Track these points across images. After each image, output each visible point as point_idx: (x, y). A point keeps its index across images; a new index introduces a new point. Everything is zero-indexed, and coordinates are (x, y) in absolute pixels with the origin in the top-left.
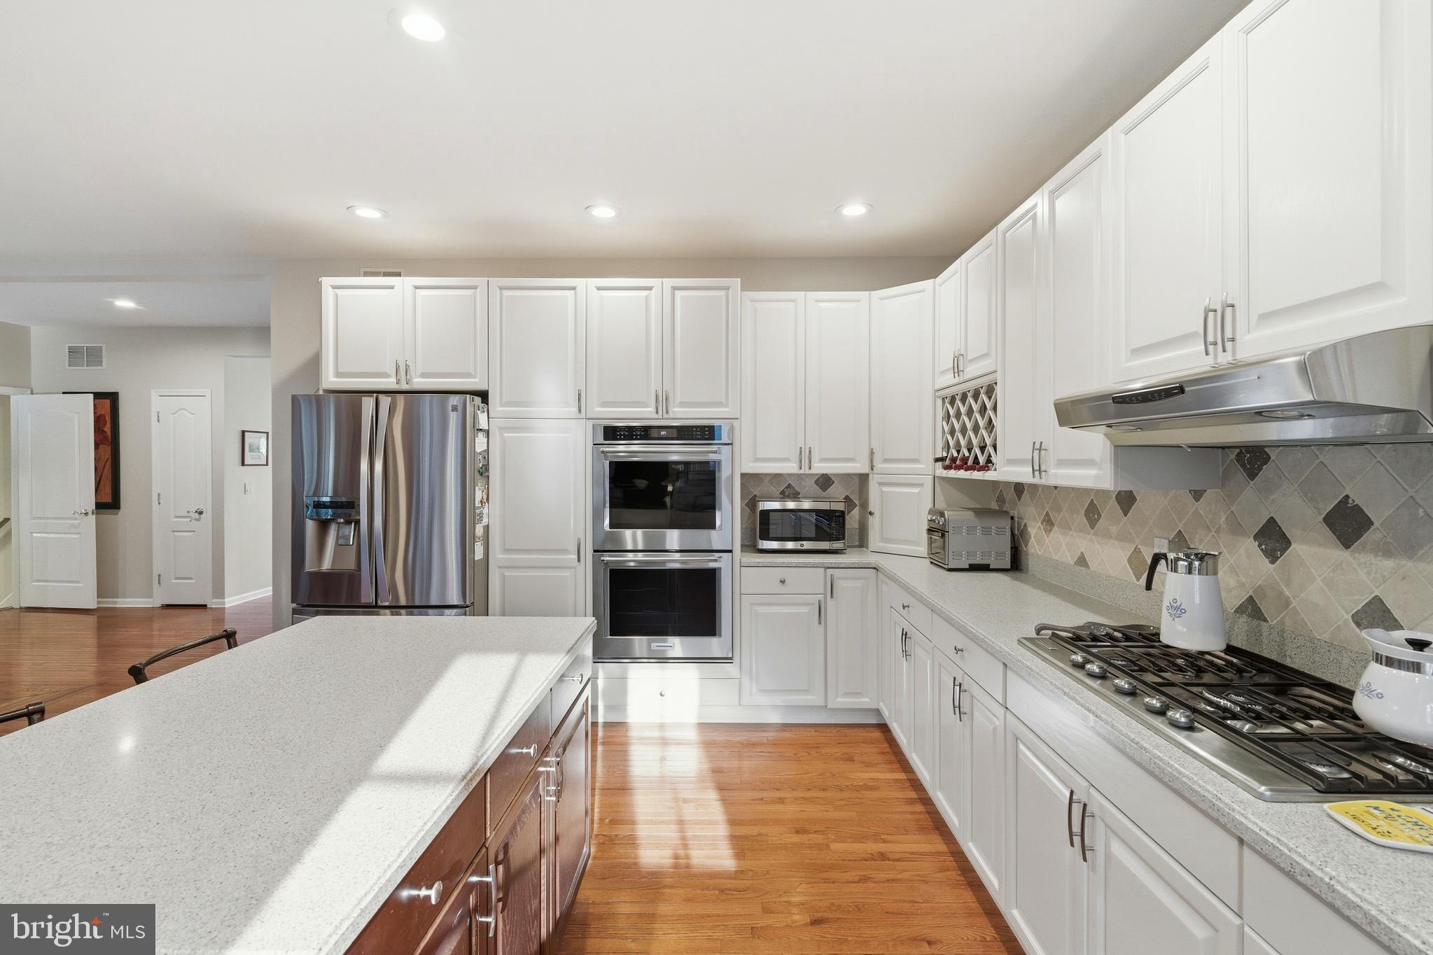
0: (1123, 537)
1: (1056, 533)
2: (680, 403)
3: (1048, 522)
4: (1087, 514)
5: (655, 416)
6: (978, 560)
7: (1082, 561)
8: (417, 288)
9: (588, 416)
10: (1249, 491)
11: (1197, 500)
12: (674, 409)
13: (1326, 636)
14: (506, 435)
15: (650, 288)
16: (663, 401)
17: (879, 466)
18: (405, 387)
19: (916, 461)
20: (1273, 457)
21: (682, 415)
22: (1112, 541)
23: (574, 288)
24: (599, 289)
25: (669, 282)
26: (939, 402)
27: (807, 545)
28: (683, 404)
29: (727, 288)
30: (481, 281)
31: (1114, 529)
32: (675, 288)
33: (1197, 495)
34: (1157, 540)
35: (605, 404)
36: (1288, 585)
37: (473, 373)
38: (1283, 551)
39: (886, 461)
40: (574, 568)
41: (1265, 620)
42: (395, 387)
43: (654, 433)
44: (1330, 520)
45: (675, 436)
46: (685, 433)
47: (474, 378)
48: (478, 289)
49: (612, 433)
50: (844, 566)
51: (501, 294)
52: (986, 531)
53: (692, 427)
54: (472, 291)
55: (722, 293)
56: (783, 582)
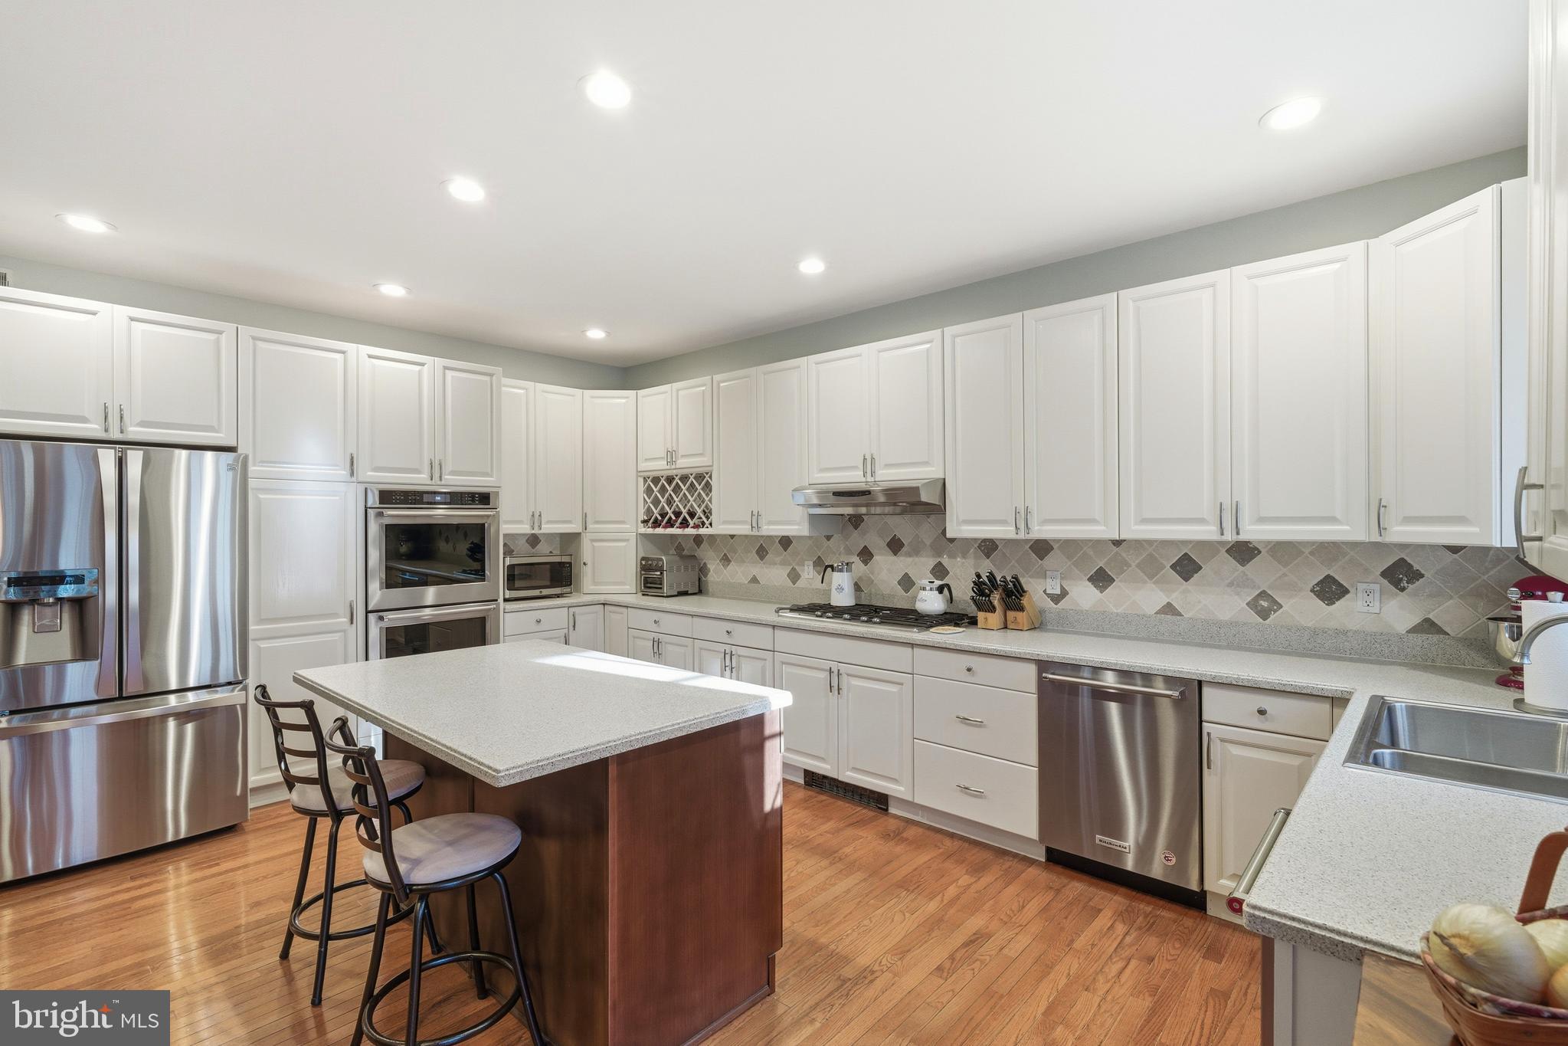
0: (783, 563)
1: (732, 566)
2: (452, 471)
3: (726, 560)
4: (758, 553)
5: (429, 482)
6: (682, 589)
7: (754, 580)
8: (132, 319)
9: (360, 480)
10: (855, 534)
11: (828, 540)
12: (446, 477)
13: (888, 592)
14: (261, 496)
15: (423, 365)
16: (436, 467)
17: (590, 526)
18: (115, 435)
19: (623, 522)
20: (865, 519)
21: (455, 481)
22: (776, 566)
23: (343, 352)
24: (370, 356)
25: (440, 362)
26: (641, 480)
27: (545, 592)
28: (453, 473)
29: (491, 375)
30: (229, 327)
31: (778, 559)
32: (446, 368)
33: (828, 538)
34: (806, 562)
35: (377, 469)
36: (872, 574)
37: (216, 427)
38: (870, 560)
39: (597, 522)
40: (344, 631)
41: (863, 591)
42: (102, 435)
43: (426, 498)
44: (889, 545)
45: (449, 501)
46: (458, 498)
47: (217, 432)
48: (224, 334)
49: (388, 497)
50: (582, 604)
51: (255, 346)
52: (686, 569)
53: (461, 493)
54: (216, 336)
55: (487, 378)
56: (539, 621)
